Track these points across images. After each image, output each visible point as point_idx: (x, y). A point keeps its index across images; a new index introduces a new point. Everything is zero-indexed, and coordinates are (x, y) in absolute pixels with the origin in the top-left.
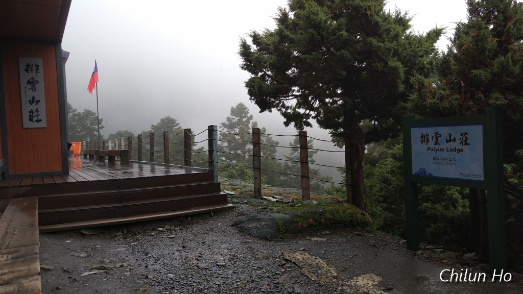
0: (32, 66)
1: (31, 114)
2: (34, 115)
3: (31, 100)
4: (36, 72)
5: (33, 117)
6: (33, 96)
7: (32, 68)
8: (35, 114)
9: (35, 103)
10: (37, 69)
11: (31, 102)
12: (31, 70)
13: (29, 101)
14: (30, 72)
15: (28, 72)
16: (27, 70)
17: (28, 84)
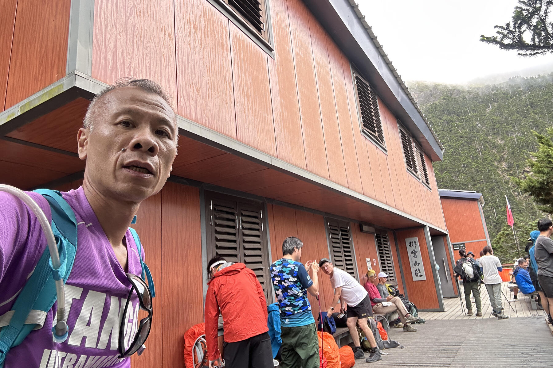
1: (416, 272)
4: (415, 246)
5: (417, 274)
8: (419, 272)
9: (417, 265)
10: (415, 244)
11: (415, 265)
12: (413, 245)
13: (414, 264)
14: (412, 246)
15: (411, 247)
16: (410, 246)
17: (412, 254)
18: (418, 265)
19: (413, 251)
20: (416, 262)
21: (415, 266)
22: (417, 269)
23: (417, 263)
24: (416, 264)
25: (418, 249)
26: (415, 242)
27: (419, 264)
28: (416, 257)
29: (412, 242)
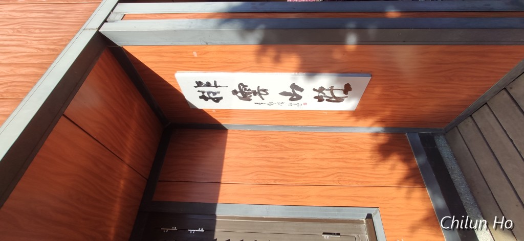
0: (203, 92)
1: (325, 98)
2: (331, 96)
3: (290, 97)
4: (216, 86)
5: (334, 97)
6: (280, 94)
7: (209, 93)
8: (328, 94)
9: (298, 92)
10: (208, 84)
11: (294, 97)
12: (215, 94)
13: (291, 99)
14: (218, 96)
15: (221, 98)
16: (217, 100)
17: (250, 100)
18: (302, 90)
19: (240, 94)
20: (284, 94)
21: (299, 98)
22: (316, 94)
23: (290, 91)
24: (295, 94)
25: (228, 80)
26: (199, 84)
27: (294, 86)
28: (265, 90)
29: (201, 94)
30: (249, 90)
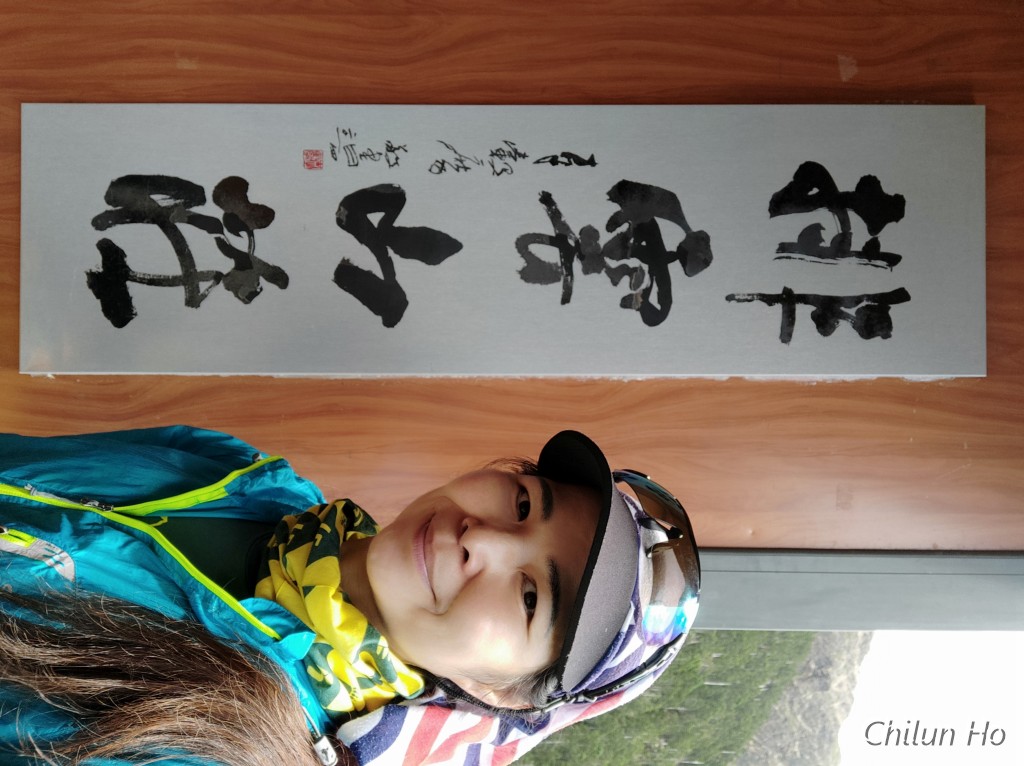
0: (871, 252)
1: (211, 209)
2: (186, 229)
3: (404, 220)
4: (788, 300)
5: (163, 220)
6: (454, 245)
7: (841, 247)
8: (203, 248)
9: (365, 259)
10: (827, 313)
11: (378, 217)
12: (809, 243)
13: (391, 198)
14: (793, 225)
15: (777, 203)
16: (806, 186)
17: (623, 191)
18: (348, 276)
19: (671, 236)
20: (434, 246)
21: (351, 215)
22: (267, 245)
26: (875, 319)
29: (891, 238)
30: (615, 276)
